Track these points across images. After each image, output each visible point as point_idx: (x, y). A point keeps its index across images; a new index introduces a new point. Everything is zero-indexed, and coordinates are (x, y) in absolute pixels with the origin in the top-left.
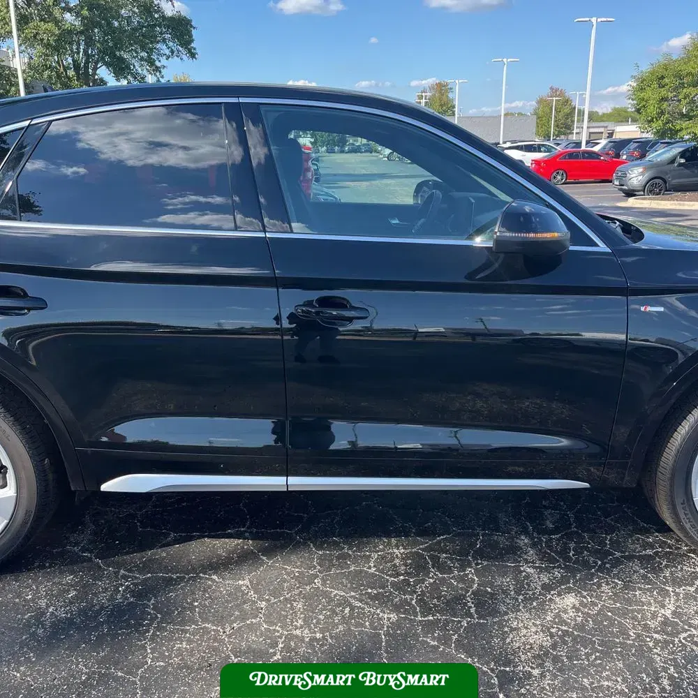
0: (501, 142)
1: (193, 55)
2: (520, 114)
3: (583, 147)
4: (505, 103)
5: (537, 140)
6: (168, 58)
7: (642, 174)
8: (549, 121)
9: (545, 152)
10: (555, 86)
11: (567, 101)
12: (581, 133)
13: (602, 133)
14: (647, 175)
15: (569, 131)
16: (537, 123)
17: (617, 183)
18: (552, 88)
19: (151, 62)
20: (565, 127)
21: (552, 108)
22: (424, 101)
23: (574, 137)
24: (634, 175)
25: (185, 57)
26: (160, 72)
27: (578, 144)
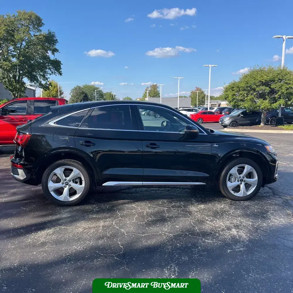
0: (178, 108)
1: (61, 74)
2: (185, 97)
3: (209, 110)
4: (179, 92)
5: (191, 107)
6: (50, 75)
7: (229, 120)
8: (196, 100)
9: (195, 111)
10: (198, 87)
11: (202, 92)
12: (208, 104)
13: (216, 104)
14: (230, 121)
15: (203, 103)
16: (191, 100)
17: (220, 123)
18: (196, 87)
19: (44, 76)
20: (202, 102)
21: (197, 94)
22: (148, 91)
23: (205, 106)
24: (226, 120)
25: (57, 74)
26: (47, 80)
27: (207, 109)
